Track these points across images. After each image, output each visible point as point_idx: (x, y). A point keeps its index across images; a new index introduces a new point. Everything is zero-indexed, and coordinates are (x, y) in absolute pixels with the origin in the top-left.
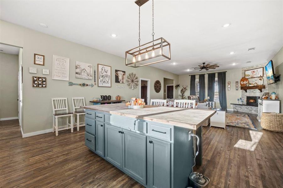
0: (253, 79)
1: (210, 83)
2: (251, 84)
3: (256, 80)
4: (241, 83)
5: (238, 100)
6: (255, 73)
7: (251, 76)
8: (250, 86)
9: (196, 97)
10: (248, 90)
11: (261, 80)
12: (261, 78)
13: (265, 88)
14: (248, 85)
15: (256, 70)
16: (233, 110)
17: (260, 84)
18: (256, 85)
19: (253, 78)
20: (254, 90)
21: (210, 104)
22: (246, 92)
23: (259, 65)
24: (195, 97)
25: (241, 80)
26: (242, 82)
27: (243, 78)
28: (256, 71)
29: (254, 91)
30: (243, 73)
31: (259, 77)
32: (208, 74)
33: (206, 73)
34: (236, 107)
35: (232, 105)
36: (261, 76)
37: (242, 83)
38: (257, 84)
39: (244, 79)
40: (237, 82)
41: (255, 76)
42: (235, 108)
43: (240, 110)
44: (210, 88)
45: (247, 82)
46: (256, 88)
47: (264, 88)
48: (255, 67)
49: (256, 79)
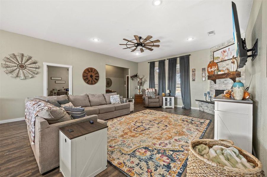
0: (224, 64)
1: (171, 73)
2: (220, 71)
3: (227, 65)
4: (208, 70)
5: (206, 95)
6: (226, 54)
7: (221, 58)
8: (219, 73)
9: (153, 91)
10: (217, 80)
11: (233, 63)
12: (234, 60)
13: (240, 77)
14: (217, 73)
15: (227, 48)
16: (198, 109)
17: (232, 70)
18: (226, 72)
19: (223, 61)
20: (225, 80)
21: (168, 100)
22: (215, 83)
23: (231, 40)
24: (151, 90)
25: (209, 66)
26: (210, 68)
27: (210, 62)
28: (227, 51)
29: (225, 82)
30: (211, 56)
31: (231, 59)
32: (168, 60)
33: (166, 59)
34: (202, 105)
35: (197, 102)
36: (233, 56)
37: (210, 70)
38: (228, 69)
39: (212, 64)
40: (204, 69)
41: (226, 58)
42: (201, 107)
43: (207, 109)
44: (171, 79)
45: (216, 69)
46: (226, 77)
47: (238, 77)
48: (226, 44)
49: (228, 63)
